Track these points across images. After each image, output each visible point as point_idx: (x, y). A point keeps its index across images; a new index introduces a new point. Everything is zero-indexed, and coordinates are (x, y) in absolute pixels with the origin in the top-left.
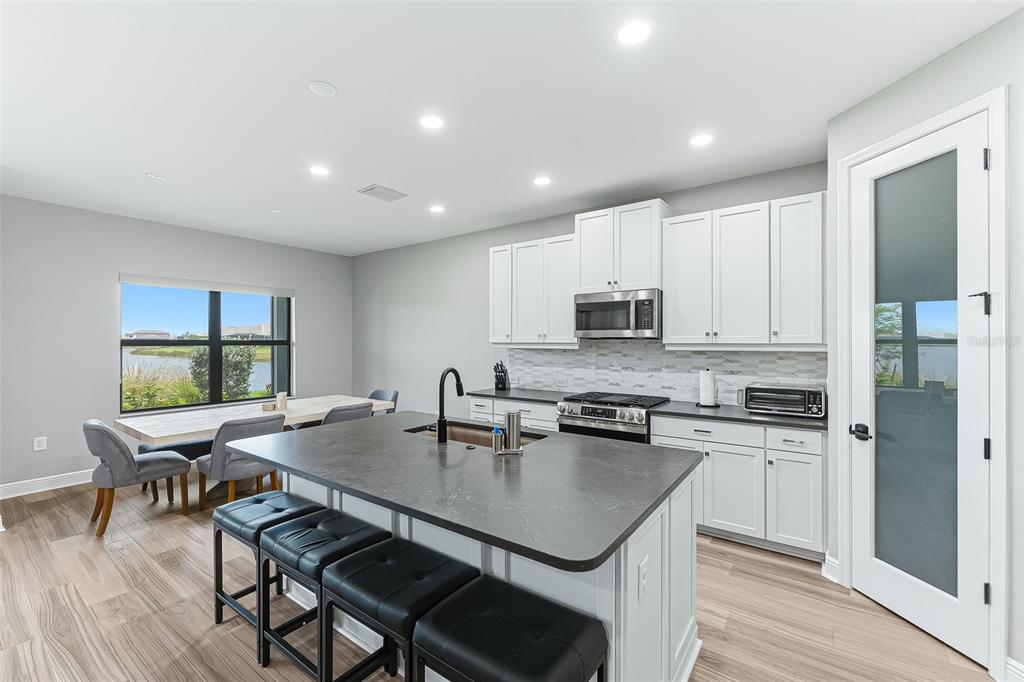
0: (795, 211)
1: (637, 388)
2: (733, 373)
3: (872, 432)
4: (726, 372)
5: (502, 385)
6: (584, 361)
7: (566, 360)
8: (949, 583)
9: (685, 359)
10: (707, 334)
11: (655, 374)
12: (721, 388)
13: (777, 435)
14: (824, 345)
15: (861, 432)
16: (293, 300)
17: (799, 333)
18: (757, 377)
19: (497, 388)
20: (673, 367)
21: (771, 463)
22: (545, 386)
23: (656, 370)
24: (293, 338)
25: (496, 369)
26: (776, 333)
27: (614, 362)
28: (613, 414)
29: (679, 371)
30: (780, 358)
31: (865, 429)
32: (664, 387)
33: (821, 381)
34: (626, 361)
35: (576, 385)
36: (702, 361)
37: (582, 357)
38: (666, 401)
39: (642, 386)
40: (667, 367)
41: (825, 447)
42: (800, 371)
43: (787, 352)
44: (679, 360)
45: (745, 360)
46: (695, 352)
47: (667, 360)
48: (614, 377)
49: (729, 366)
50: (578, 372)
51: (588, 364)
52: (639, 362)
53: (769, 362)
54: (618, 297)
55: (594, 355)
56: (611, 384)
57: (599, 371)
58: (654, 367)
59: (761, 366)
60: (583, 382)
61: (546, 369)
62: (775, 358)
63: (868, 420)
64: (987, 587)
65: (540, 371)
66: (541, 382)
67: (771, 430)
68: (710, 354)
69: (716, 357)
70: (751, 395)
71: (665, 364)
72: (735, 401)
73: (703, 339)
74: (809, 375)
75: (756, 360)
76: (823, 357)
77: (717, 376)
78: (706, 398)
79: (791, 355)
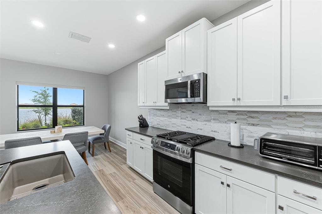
1: (199, 130)
2: (253, 125)
4: (249, 124)
5: (142, 125)
6: (175, 115)
7: (169, 114)
9: (224, 115)
10: (234, 100)
11: (207, 123)
12: (246, 135)
16: (85, 91)
18: (270, 129)
19: (140, 127)
20: (217, 120)
21: (281, 208)
22: (161, 126)
23: (208, 121)
24: (85, 104)
25: (139, 118)
26: (286, 97)
27: (188, 116)
28: (174, 148)
29: (220, 122)
30: (290, 116)
32: (212, 131)
35: (173, 127)
36: (233, 117)
37: (175, 113)
38: (212, 140)
39: (201, 130)
40: (214, 119)
43: (296, 112)
44: (220, 115)
45: (262, 117)
46: (229, 111)
48: (188, 123)
49: (251, 121)
50: (174, 120)
51: (177, 116)
52: (200, 116)
53: (280, 119)
54: (180, 81)
55: (180, 112)
56: (187, 127)
57: (182, 120)
58: (207, 119)
59: (274, 121)
60: (175, 125)
61: (162, 119)
62: (285, 116)
65: (159, 119)
66: (159, 124)
68: (238, 113)
69: (242, 115)
70: (265, 144)
71: (213, 118)
73: (231, 103)
74: (316, 130)
75: (271, 117)
77: (242, 126)
78: (235, 141)
79: (297, 114)
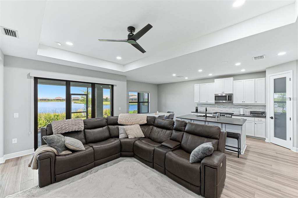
0: (260, 81)
1: (227, 111)
2: (247, 109)
3: (274, 118)
4: (245, 109)
5: (197, 111)
8: (285, 138)
9: (237, 106)
10: (242, 102)
12: (245, 111)
13: (256, 119)
14: (265, 104)
15: (272, 118)
16: (149, 94)
17: (261, 102)
19: (196, 111)
21: (256, 123)
23: (231, 108)
24: (149, 101)
25: (196, 108)
26: (256, 102)
27: (221, 106)
28: (224, 116)
29: (235, 108)
31: (273, 117)
32: (232, 111)
33: (265, 110)
34: (224, 106)
36: (240, 106)
38: (233, 114)
40: (233, 107)
41: (266, 121)
42: (261, 108)
43: (258, 105)
45: (249, 106)
47: (233, 106)
49: (246, 107)
50: (213, 108)
52: (227, 106)
54: (224, 95)
55: (217, 105)
56: (221, 111)
57: (218, 108)
59: (253, 107)
62: (256, 106)
63: (273, 116)
64: (290, 138)
67: (255, 118)
69: (244, 106)
70: (251, 113)
72: (248, 114)
74: (263, 109)
75: (252, 106)
76: (265, 106)
78: (242, 113)
